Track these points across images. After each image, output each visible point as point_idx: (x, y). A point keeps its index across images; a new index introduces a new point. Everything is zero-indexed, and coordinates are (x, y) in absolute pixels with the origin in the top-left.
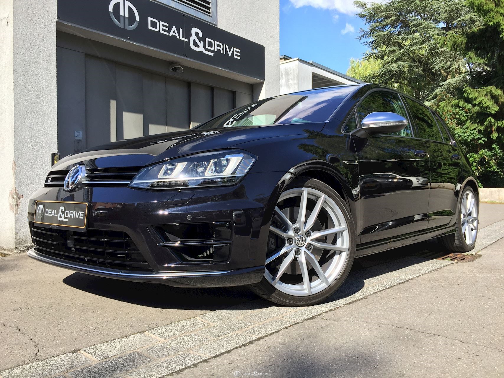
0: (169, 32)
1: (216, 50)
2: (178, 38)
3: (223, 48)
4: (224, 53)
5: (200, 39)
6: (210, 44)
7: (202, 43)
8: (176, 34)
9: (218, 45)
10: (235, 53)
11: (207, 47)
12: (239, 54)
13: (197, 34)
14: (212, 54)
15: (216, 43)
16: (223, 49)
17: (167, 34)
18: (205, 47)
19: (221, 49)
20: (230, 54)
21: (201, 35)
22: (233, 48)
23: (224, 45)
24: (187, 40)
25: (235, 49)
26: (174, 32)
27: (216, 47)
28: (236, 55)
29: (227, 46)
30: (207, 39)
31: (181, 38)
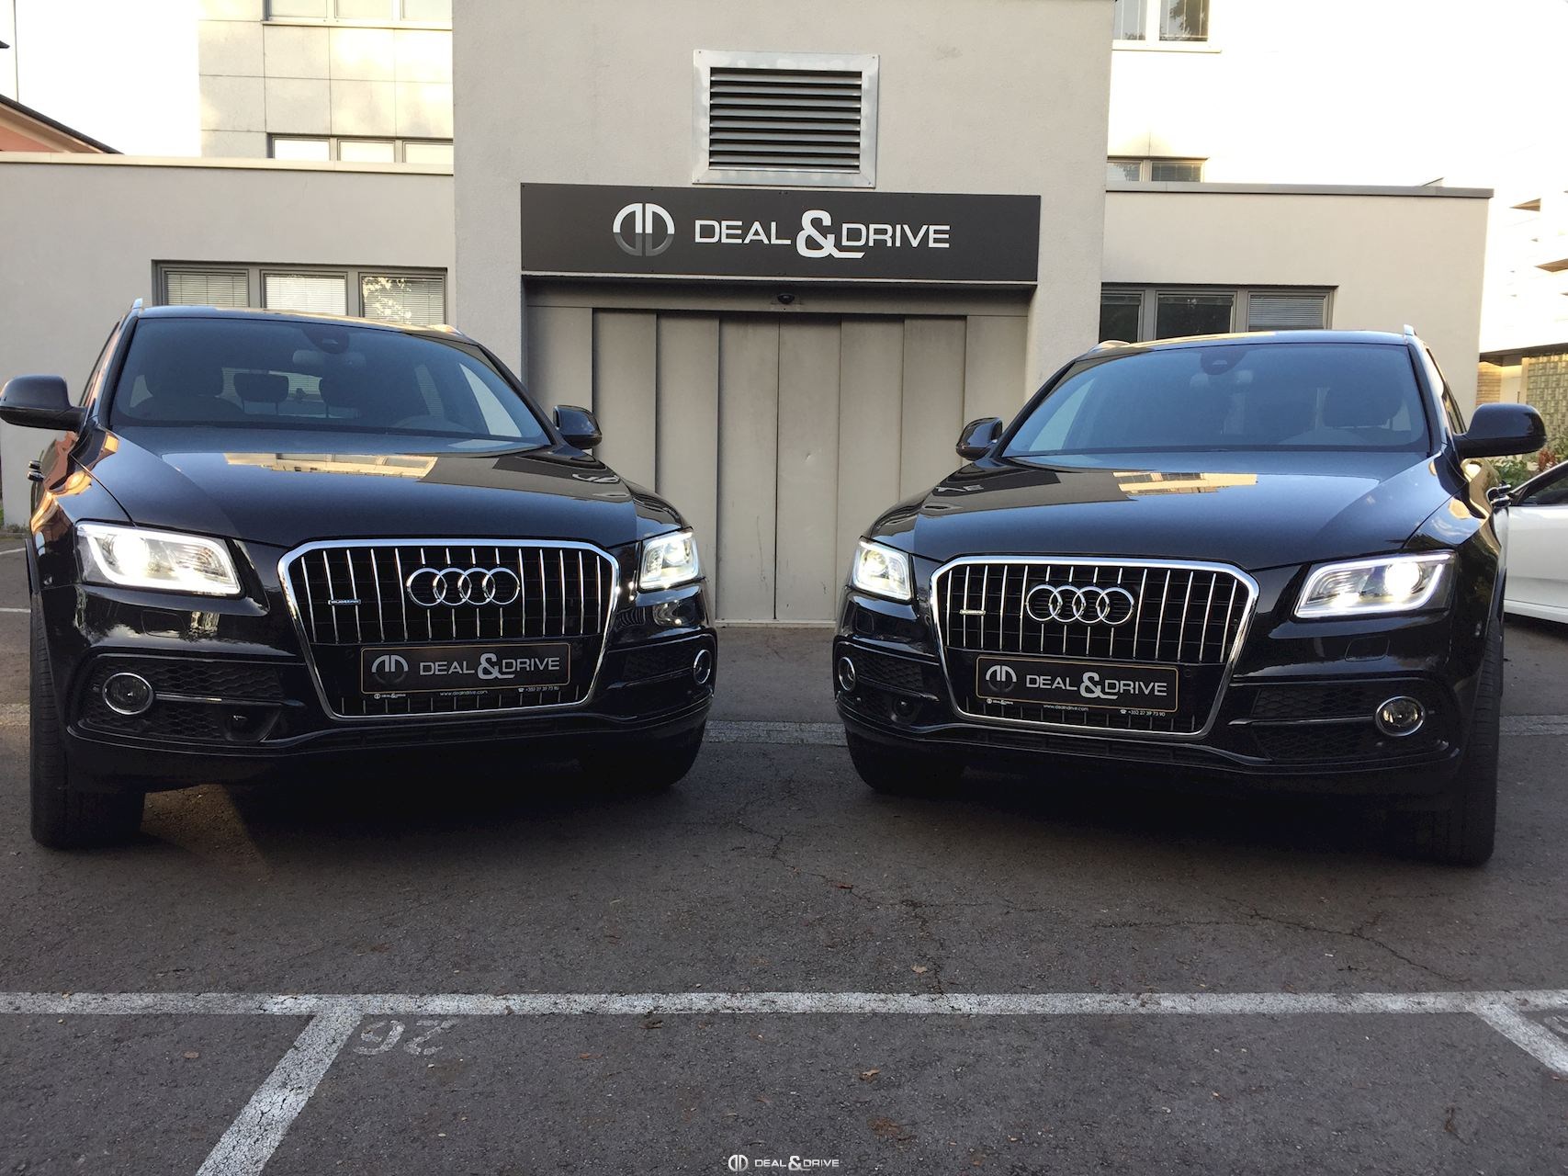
0: (743, 237)
1: (871, 244)
2: (766, 242)
3: (892, 235)
4: (898, 244)
5: (824, 231)
6: (854, 235)
7: (831, 238)
8: (763, 237)
9: (877, 232)
10: (932, 236)
11: (845, 243)
12: (947, 236)
13: (816, 223)
14: (859, 255)
15: (872, 227)
16: (893, 237)
17: (740, 241)
18: (838, 245)
19: (888, 238)
20: (915, 243)
21: (827, 220)
22: (925, 227)
23: (898, 227)
24: (789, 242)
25: (932, 228)
26: (757, 233)
27: (872, 237)
28: (936, 241)
29: (906, 227)
30: (845, 227)
31: (774, 241)
